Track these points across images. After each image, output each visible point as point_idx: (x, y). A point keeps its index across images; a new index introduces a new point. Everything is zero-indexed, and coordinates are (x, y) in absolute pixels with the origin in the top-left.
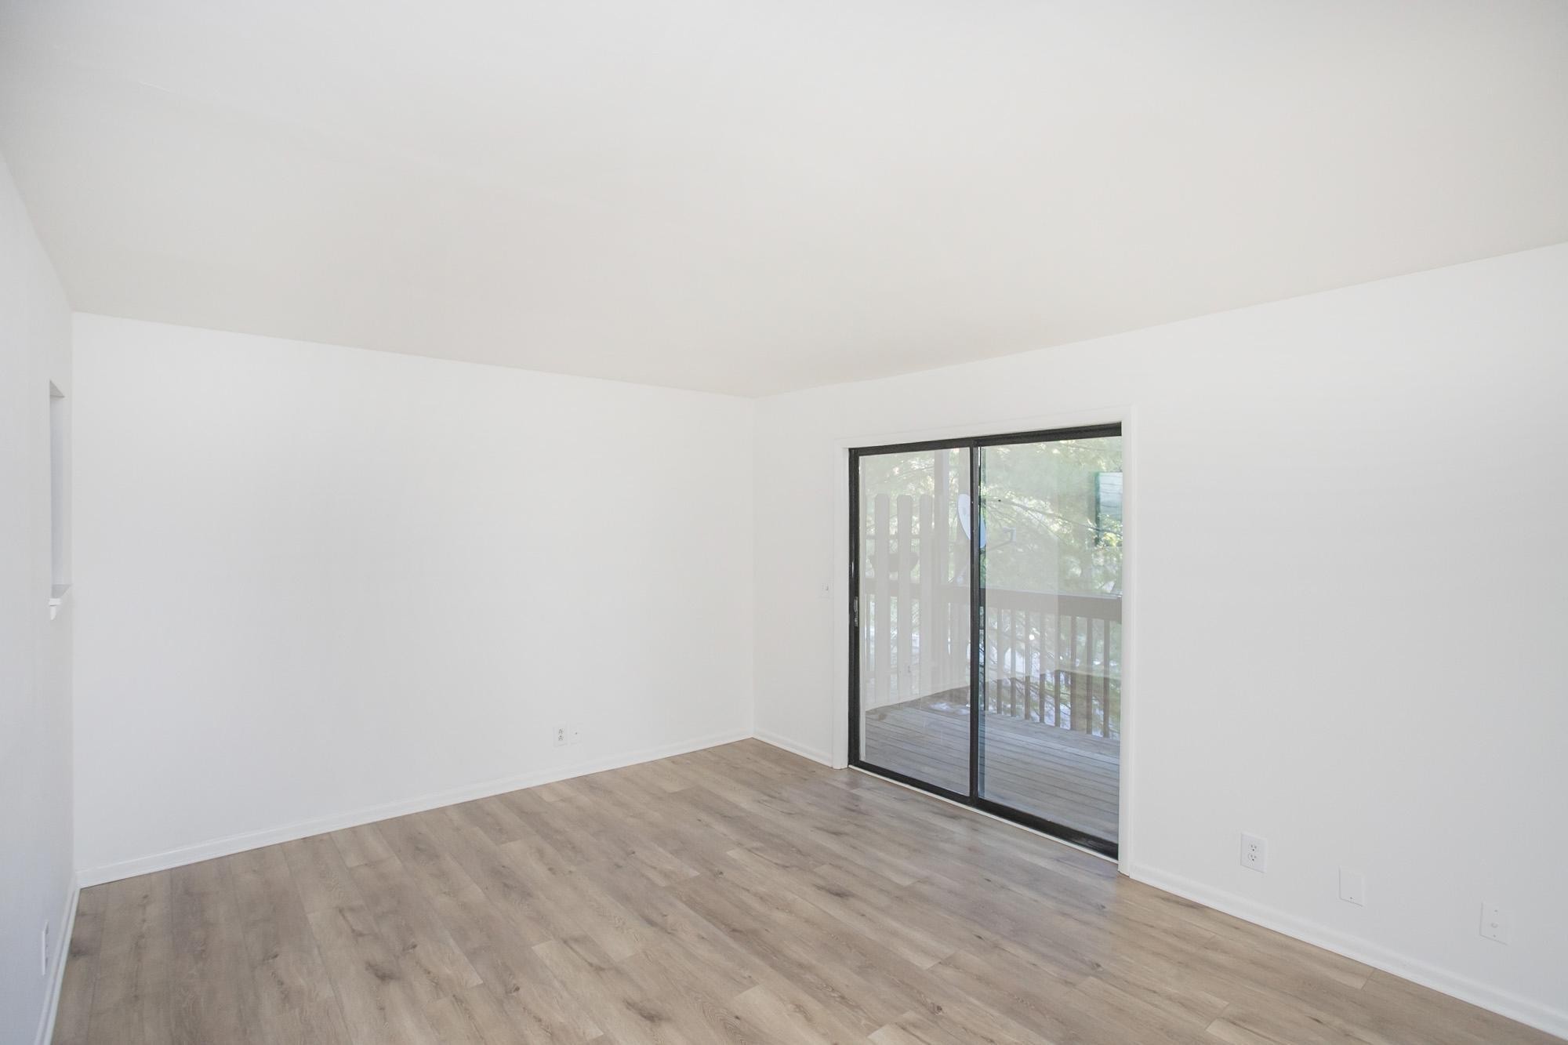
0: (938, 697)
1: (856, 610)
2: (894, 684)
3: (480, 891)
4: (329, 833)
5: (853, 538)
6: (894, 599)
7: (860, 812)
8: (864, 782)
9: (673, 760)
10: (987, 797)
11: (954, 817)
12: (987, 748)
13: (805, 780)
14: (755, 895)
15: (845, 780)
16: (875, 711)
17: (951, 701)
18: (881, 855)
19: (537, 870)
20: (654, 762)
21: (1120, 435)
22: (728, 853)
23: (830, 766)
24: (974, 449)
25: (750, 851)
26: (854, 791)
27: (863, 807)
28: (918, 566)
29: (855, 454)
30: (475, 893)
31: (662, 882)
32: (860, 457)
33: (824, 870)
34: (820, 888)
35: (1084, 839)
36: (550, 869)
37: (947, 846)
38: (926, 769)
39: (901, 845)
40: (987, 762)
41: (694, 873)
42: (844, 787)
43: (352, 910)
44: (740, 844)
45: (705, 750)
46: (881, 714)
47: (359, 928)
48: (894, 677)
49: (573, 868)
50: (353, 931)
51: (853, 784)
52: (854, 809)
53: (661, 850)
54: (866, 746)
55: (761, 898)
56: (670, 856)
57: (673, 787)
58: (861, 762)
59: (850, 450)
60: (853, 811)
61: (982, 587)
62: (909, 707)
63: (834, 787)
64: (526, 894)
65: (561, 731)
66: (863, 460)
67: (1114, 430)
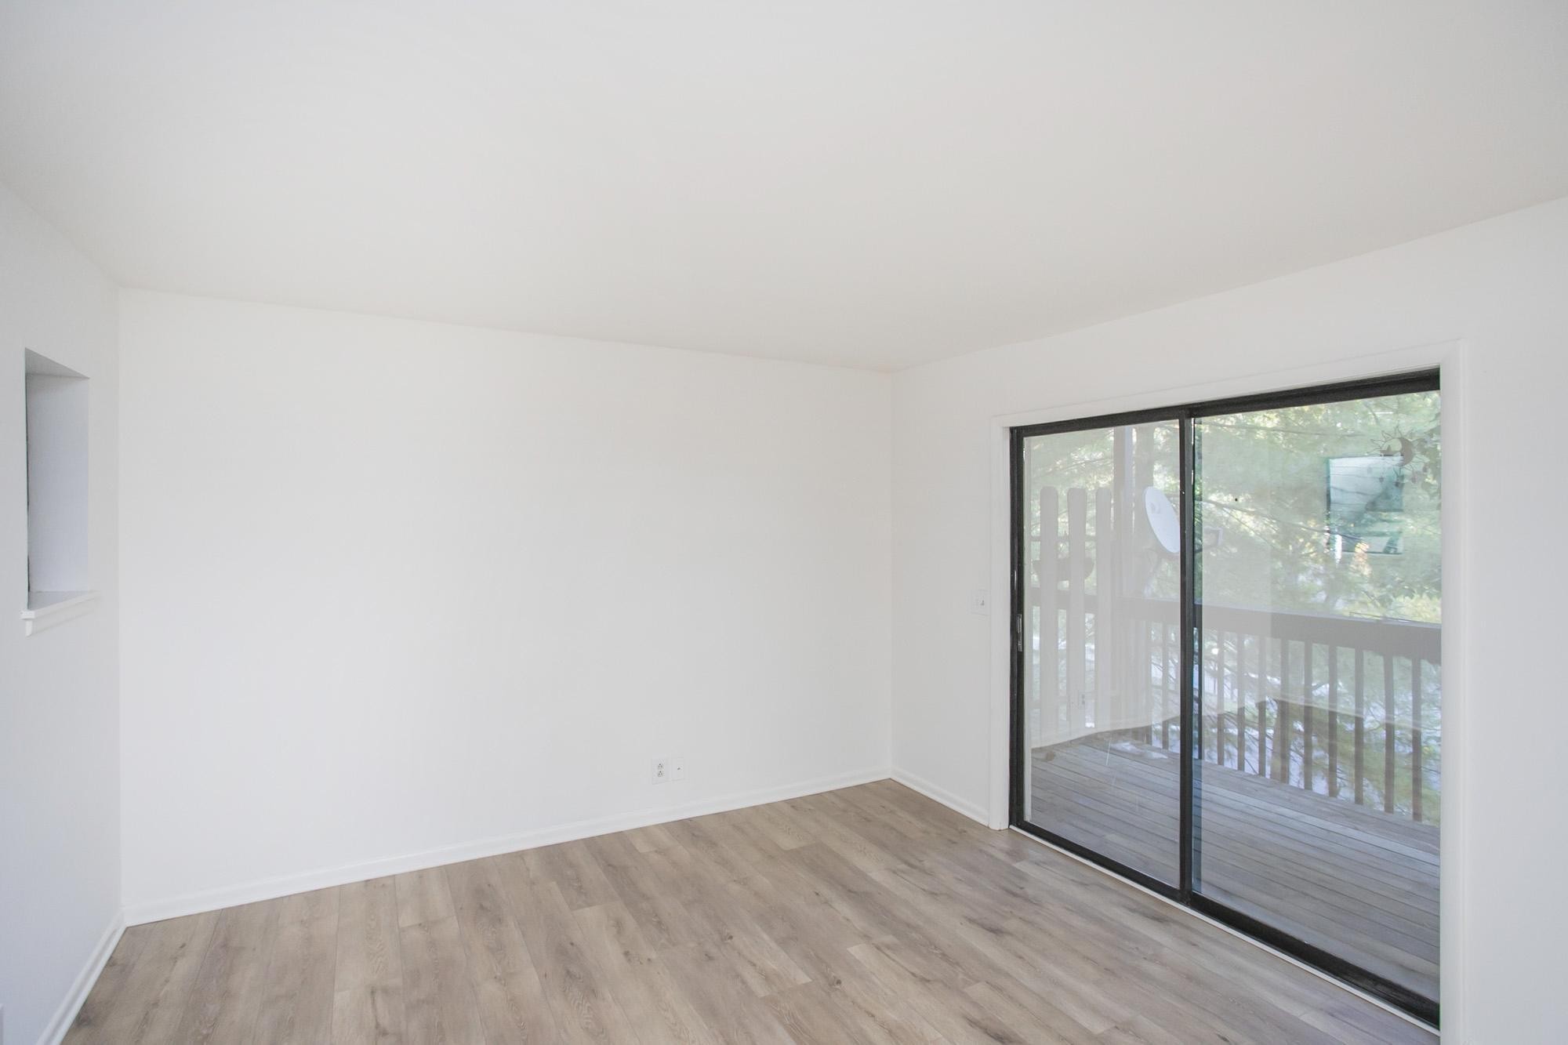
0: (1120, 734)
1: (1020, 631)
2: (1063, 717)
3: (537, 978)
4: (394, 876)
5: (1016, 540)
6: (1062, 613)
7: (1026, 899)
8: (1031, 852)
9: (793, 804)
10: (1206, 892)
11: (1159, 919)
12: (1204, 814)
13: (954, 843)
14: (882, 1025)
15: (1005, 846)
16: (1041, 749)
17: (1136, 739)
18: (1058, 972)
19: (608, 953)
20: (770, 806)
21: (1439, 389)
22: (849, 949)
23: (986, 824)
24: (1186, 421)
25: (878, 948)
26: (1017, 865)
27: (1030, 891)
28: (1093, 574)
29: (1018, 436)
30: (530, 982)
31: (760, 990)
32: (1025, 439)
33: (979, 991)
34: (973, 1023)
35: (1371, 982)
36: (626, 954)
37: (1154, 969)
38: (1112, 837)
39: (1086, 958)
40: (1204, 835)
41: (803, 979)
42: (1001, 856)
43: (385, 991)
44: (866, 937)
45: (831, 792)
46: (1048, 754)
47: (385, 1022)
48: (1063, 708)
49: (654, 956)
50: (378, 1026)
51: (1016, 854)
52: (1016, 893)
53: (765, 937)
54: (1033, 797)
55: (890, 1032)
56: (773, 945)
57: (788, 843)
58: (1026, 822)
59: (1012, 429)
60: (1015, 895)
61: (1196, 603)
62: (1084, 744)
63: (992, 856)
64: (591, 992)
65: (660, 766)
66: (1028, 441)
67: (1427, 380)
